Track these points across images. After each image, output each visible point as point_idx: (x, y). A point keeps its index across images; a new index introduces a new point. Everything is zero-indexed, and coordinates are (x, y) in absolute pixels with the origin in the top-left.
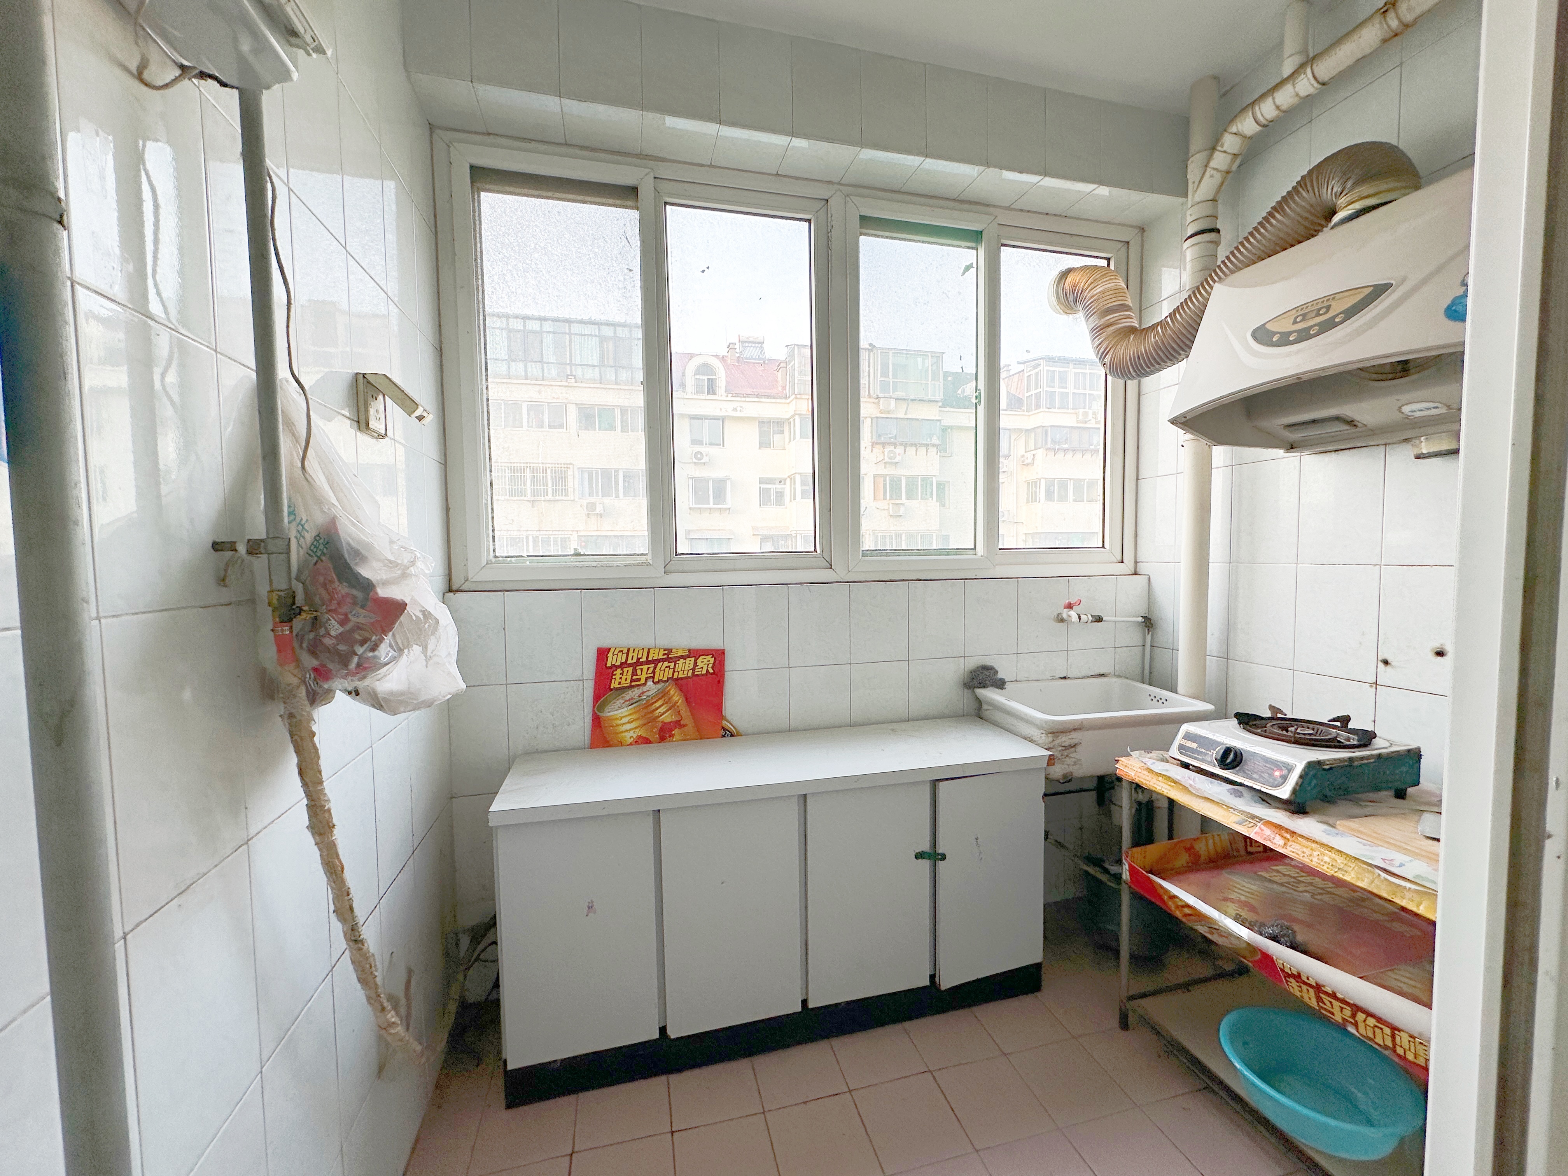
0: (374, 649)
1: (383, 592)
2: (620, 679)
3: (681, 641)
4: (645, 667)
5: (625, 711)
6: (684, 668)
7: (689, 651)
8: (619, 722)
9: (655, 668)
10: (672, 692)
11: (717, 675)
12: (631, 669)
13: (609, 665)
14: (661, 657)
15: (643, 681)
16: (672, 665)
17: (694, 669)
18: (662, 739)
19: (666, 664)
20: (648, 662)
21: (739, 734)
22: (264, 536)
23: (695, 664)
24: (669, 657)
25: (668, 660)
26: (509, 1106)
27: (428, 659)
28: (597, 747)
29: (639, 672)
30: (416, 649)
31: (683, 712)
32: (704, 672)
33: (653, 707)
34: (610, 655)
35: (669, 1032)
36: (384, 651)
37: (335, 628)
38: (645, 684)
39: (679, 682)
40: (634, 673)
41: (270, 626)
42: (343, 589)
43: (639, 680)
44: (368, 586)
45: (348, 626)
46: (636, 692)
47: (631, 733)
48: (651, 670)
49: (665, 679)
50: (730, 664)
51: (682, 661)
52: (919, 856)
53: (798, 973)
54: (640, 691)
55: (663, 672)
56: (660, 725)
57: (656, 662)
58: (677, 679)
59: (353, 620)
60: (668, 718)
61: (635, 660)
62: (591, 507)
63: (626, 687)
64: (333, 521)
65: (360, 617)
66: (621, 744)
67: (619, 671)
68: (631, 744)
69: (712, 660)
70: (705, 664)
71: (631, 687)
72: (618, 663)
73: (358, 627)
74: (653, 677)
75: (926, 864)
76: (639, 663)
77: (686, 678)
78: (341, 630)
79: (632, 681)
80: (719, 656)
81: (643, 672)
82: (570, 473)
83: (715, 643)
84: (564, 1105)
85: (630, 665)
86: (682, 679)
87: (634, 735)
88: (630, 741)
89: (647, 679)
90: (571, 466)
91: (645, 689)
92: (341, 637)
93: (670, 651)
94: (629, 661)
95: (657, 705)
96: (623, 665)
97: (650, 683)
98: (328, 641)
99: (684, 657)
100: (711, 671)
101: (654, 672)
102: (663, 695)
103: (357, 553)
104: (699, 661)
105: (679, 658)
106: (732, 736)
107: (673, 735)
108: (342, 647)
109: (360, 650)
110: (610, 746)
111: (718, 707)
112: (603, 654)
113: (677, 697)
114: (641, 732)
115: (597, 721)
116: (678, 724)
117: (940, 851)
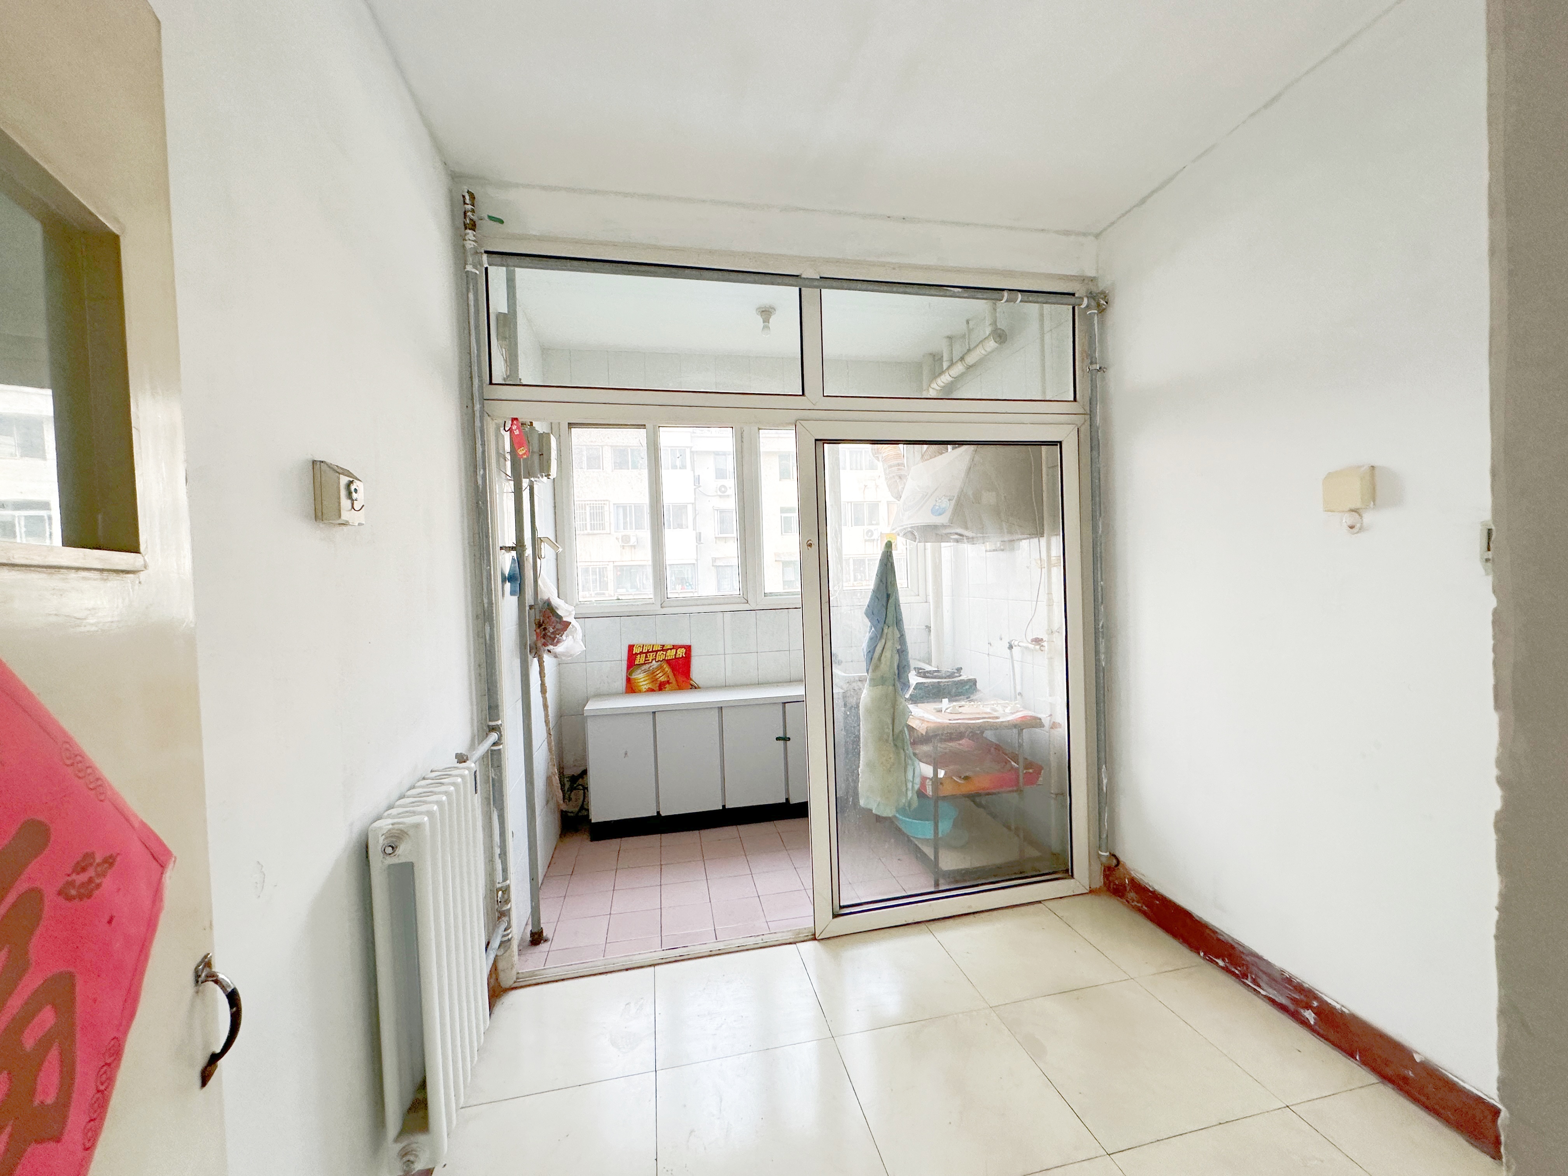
0: (561, 636)
1: (564, 619)
2: (640, 660)
3: (669, 642)
4: (651, 654)
5: (642, 675)
6: (671, 654)
7: (673, 646)
8: (639, 681)
9: (656, 654)
10: (665, 666)
11: (687, 658)
12: (645, 655)
13: (634, 653)
14: (659, 649)
15: (650, 661)
16: (665, 653)
17: (675, 655)
18: (660, 689)
19: (662, 652)
20: (653, 651)
21: (699, 688)
22: (533, 604)
23: (676, 653)
24: (663, 649)
25: (663, 650)
26: (592, 841)
27: (574, 640)
28: (628, 693)
29: (649, 656)
30: (571, 637)
31: (670, 677)
32: (681, 656)
33: (655, 674)
34: (634, 648)
35: (661, 813)
36: (564, 637)
37: (551, 630)
38: (651, 662)
39: (668, 662)
40: (646, 657)
41: (535, 629)
42: (553, 619)
43: (649, 660)
44: (560, 617)
45: (555, 629)
46: (647, 666)
47: (645, 686)
48: (654, 655)
49: (661, 660)
50: (694, 652)
51: (669, 651)
52: (778, 739)
53: (719, 792)
54: (649, 666)
55: (661, 656)
56: (659, 682)
57: (657, 651)
58: (667, 660)
59: (557, 627)
60: (663, 679)
61: (646, 651)
62: (626, 539)
63: (642, 664)
64: (549, 599)
65: (559, 626)
66: (640, 691)
67: (639, 656)
68: (645, 692)
69: (685, 650)
70: (681, 652)
71: (645, 664)
72: (638, 652)
73: (557, 629)
74: (655, 659)
75: (781, 742)
76: (648, 652)
77: (672, 659)
78: (553, 630)
79: (645, 660)
80: (688, 648)
81: (651, 657)
82: (606, 508)
83: (687, 643)
84: (614, 844)
85: (644, 653)
86: (670, 660)
87: (647, 687)
88: (644, 690)
89: (652, 660)
90: (607, 502)
91: (652, 664)
92: (552, 633)
93: (664, 646)
94: (644, 651)
95: (658, 672)
96: (641, 653)
97: (654, 662)
98: (549, 634)
99: (671, 649)
100: (684, 656)
101: (656, 656)
102: (661, 667)
103: (556, 607)
104: (678, 651)
105: (668, 649)
106: (696, 688)
107: (665, 688)
108: (552, 636)
109: (558, 636)
110: (635, 692)
111: (689, 675)
112: (631, 648)
113: (667, 668)
114: (650, 686)
115: (629, 680)
116: (668, 682)
117: (788, 737)
